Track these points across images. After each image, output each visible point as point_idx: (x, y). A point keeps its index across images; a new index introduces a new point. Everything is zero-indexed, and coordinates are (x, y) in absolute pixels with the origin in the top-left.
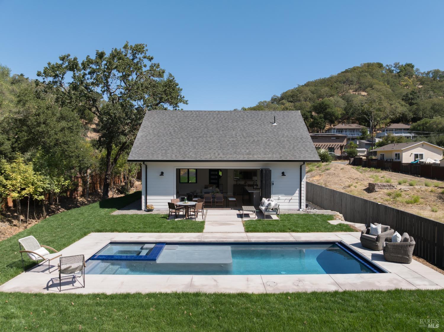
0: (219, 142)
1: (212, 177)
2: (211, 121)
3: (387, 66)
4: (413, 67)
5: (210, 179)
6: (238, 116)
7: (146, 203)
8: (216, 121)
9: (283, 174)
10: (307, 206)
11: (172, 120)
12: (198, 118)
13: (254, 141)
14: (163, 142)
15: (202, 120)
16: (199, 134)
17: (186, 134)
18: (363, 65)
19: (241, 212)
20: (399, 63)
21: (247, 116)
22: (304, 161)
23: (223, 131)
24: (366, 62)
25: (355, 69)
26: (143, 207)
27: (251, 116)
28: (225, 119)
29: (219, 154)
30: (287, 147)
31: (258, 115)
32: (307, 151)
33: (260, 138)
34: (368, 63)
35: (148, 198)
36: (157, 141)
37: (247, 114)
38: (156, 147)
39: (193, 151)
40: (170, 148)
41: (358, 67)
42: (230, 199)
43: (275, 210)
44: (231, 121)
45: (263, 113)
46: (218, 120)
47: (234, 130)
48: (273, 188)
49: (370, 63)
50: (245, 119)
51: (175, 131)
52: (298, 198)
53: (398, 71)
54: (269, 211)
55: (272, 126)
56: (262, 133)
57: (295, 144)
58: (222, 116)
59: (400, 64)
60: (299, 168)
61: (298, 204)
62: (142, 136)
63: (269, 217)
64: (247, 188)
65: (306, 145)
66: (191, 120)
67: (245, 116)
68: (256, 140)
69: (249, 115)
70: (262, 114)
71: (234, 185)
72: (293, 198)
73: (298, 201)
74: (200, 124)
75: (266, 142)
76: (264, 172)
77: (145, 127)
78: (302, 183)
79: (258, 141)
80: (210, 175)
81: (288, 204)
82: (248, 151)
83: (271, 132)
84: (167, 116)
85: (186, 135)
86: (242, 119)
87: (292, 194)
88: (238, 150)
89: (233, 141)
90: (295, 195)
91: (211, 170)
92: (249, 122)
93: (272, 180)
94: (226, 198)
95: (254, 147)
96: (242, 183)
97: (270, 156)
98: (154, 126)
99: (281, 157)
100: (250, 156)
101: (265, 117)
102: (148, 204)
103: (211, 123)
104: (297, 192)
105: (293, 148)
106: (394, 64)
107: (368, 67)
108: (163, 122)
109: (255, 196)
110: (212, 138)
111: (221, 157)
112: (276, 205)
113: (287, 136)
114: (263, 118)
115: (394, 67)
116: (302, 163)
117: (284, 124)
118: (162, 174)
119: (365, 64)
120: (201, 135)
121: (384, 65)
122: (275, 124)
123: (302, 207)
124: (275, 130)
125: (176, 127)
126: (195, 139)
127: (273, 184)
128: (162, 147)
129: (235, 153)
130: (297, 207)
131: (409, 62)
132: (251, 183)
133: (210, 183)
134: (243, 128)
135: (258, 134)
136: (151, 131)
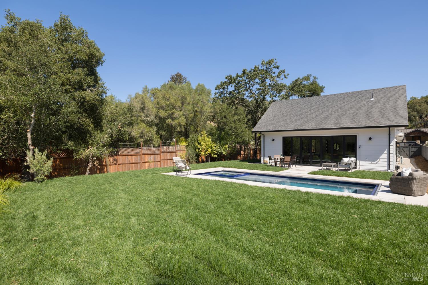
7: (264, 159)
14: (276, 120)
16: (303, 113)
17: (293, 114)
22: (389, 127)
23: (322, 109)
28: (327, 101)
30: (376, 116)
31: (359, 94)
32: (397, 118)
33: (352, 112)
35: (265, 156)
36: (273, 120)
38: (270, 123)
39: (294, 124)
44: (332, 101)
47: (331, 108)
56: (356, 108)
57: (386, 113)
68: (348, 113)
70: (363, 93)
75: (357, 114)
83: (365, 106)
88: (329, 122)
89: (327, 115)
92: (347, 100)
95: (343, 119)
101: (365, 95)
105: (383, 117)
110: (311, 115)
113: (381, 107)
118: (274, 140)
122: (373, 99)
123: (391, 168)
124: (370, 104)
126: (299, 117)
127: (360, 148)
130: (385, 168)
136: (271, 114)
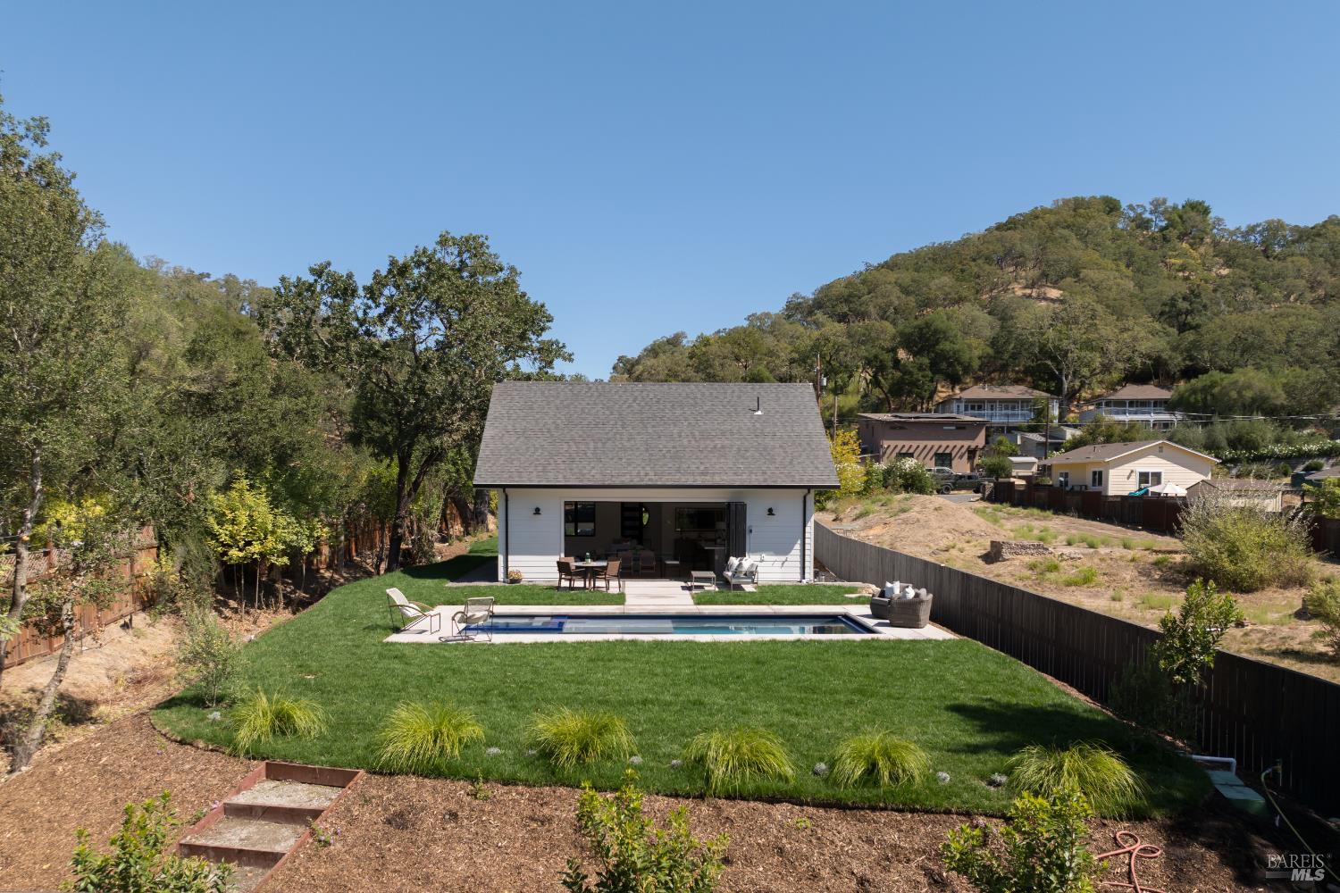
0: (647, 450)
1: (628, 523)
2: (629, 407)
3: (1131, 207)
4: (1206, 211)
5: (624, 528)
6: (684, 394)
7: (506, 567)
8: (639, 404)
9: (770, 512)
10: (816, 575)
11: (548, 404)
12: (602, 398)
13: (715, 447)
14: (536, 449)
15: (612, 403)
16: (607, 434)
17: (580, 433)
18: (1061, 203)
19: (689, 584)
20: (1164, 201)
21: (703, 394)
22: (809, 488)
23: (653, 426)
24: (1070, 195)
25: (1037, 217)
26: (501, 576)
27: (711, 394)
28: (658, 402)
29: (647, 475)
30: (779, 459)
31: (725, 393)
32: (817, 468)
33: (727, 442)
34: (1076, 199)
35: (510, 558)
36: (524, 447)
37: (704, 390)
38: (523, 458)
39: (597, 467)
40: (552, 461)
41: (1045, 211)
42: (668, 562)
43: (751, 575)
44: (669, 406)
45: (736, 389)
46: (643, 404)
47: (675, 426)
48: (750, 540)
49: (1083, 199)
50: (698, 401)
51: (557, 427)
52: (798, 558)
53: (1164, 224)
54: (739, 577)
55: (752, 417)
56: (732, 434)
57: (795, 454)
58: (651, 395)
59: (1170, 204)
60: (801, 500)
61: (798, 570)
62: (493, 437)
63: (738, 587)
64: (703, 543)
65: (817, 457)
66: (588, 404)
67: (699, 396)
68: (719, 446)
69: (707, 393)
70: (733, 392)
71: (676, 541)
72: (789, 558)
73: (798, 564)
74: (607, 412)
75: (739, 450)
76: (733, 508)
77: (495, 418)
78: (807, 529)
79: (723, 447)
80: (624, 519)
81: (779, 570)
82: (702, 468)
83: (749, 429)
84: (539, 394)
85: (580, 436)
86: (692, 402)
87: (786, 551)
88: (684, 466)
89: (674, 447)
90: (793, 552)
91: (625, 507)
92: (706, 408)
93: (748, 524)
94: (660, 561)
95: (714, 460)
96: (693, 535)
97: (745, 477)
98: (514, 416)
99: (765, 480)
100: (708, 478)
101: (739, 397)
102: (510, 569)
103: (629, 411)
104: (798, 547)
105: (791, 463)
106: (1151, 203)
107: (1075, 210)
108: (531, 408)
109: (716, 557)
110: (633, 442)
111: (650, 480)
112: (752, 565)
113: (781, 437)
114: (735, 399)
115: (1151, 213)
116: (806, 491)
117: (777, 412)
118: (537, 511)
119: (1066, 202)
120: (610, 436)
121: (1124, 205)
122: (759, 413)
123: (806, 575)
124: (758, 425)
125: (559, 418)
126: (600, 445)
127: (751, 531)
128: (537, 460)
129: (678, 471)
130: (798, 577)
131: (1196, 198)
132: (711, 535)
133: (623, 535)
134: (693, 422)
135: (723, 433)
136: (510, 427)
